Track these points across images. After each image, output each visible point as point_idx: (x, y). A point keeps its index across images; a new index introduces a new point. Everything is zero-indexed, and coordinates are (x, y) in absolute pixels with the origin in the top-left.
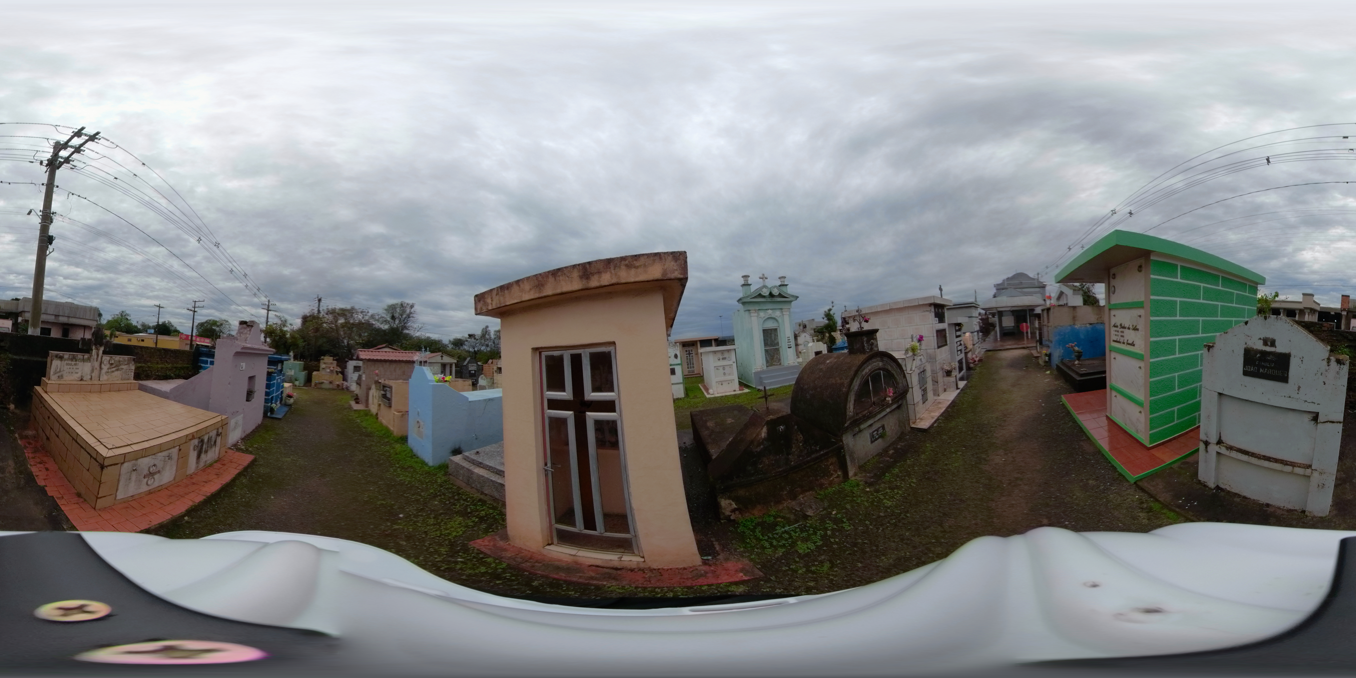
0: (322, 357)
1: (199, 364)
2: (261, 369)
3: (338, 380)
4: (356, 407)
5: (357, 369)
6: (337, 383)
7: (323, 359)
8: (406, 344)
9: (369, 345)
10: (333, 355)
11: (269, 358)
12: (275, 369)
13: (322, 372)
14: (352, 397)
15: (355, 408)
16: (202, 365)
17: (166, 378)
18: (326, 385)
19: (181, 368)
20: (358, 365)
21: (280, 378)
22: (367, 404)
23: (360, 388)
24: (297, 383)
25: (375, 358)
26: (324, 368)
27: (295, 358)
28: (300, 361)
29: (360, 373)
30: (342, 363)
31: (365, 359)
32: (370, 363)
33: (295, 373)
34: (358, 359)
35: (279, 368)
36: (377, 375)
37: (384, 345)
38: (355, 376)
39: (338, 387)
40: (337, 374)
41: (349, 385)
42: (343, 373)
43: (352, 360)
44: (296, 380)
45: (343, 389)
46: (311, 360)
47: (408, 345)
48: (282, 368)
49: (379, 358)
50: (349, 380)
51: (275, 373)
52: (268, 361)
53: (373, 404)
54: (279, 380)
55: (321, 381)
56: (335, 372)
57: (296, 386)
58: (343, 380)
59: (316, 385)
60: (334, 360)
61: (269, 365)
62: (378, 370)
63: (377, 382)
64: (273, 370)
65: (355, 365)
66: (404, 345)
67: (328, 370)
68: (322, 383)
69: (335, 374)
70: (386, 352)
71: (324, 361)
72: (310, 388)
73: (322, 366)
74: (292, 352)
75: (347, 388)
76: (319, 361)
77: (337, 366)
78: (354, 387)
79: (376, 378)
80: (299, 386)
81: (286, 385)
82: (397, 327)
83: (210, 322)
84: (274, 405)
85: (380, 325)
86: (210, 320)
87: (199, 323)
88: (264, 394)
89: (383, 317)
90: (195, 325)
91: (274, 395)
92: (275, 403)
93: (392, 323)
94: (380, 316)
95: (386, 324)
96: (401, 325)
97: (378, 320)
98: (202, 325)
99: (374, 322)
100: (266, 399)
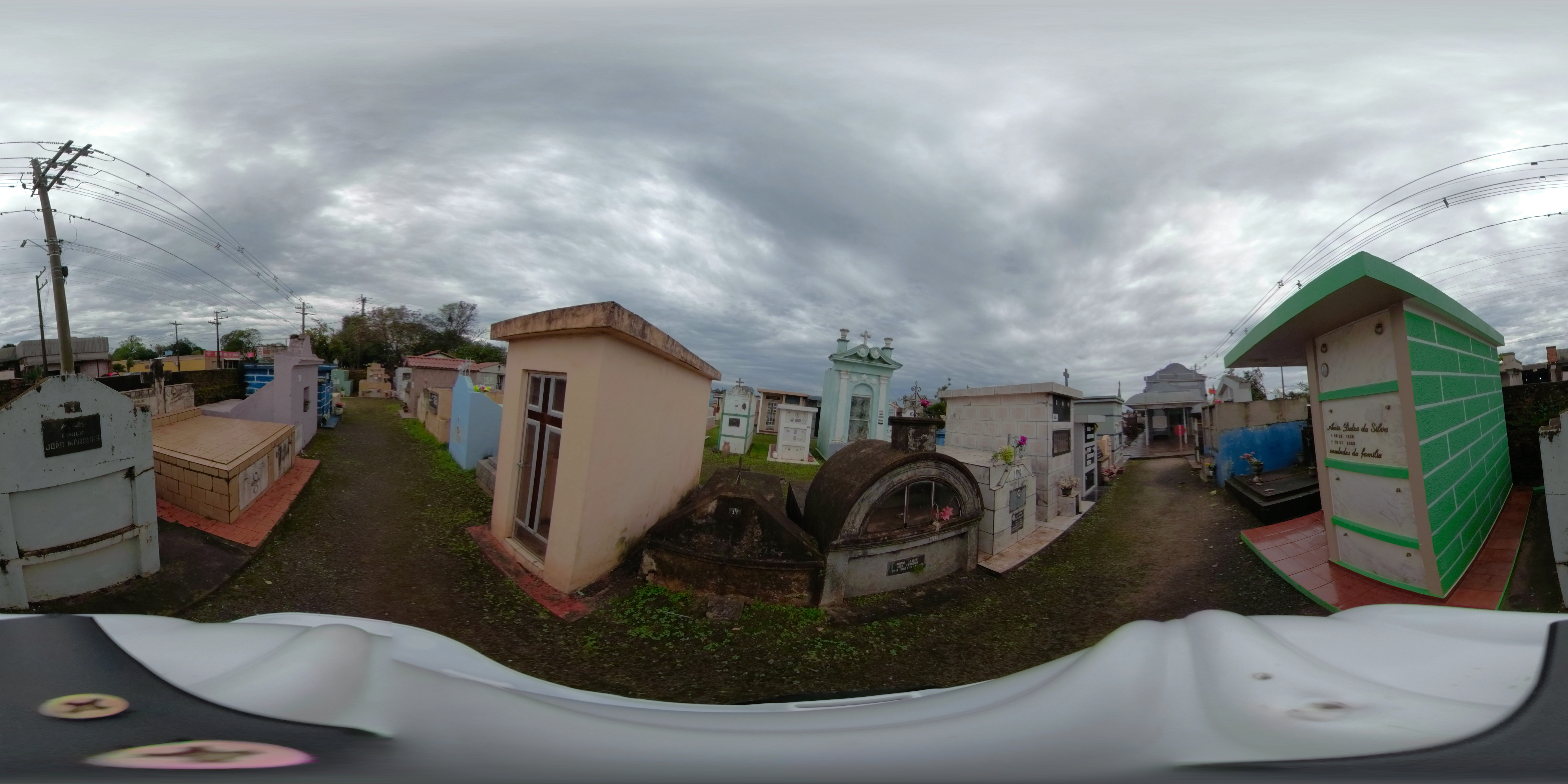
0: (368, 364)
1: (246, 382)
2: (312, 381)
3: (387, 388)
4: (405, 416)
5: (406, 376)
6: (386, 392)
7: (369, 367)
8: (464, 349)
9: (420, 350)
10: (381, 362)
11: (318, 368)
12: (324, 379)
13: (369, 380)
14: (401, 405)
16: (249, 382)
18: (375, 394)
20: (407, 372)
21: (329, 388)
22: (417, 413)
23: (410, 396)
25: (424, 365)
26: (371, 376)
27: (340, 366)
28: (346, 369)
29: (409, 381)
30: (390, 370)
31: (414, 367)
33: (340, 382)
35: (327, 378)
36: (426, 383)
37: (436, 352)
38: (404, 384)
39: (387, 396)
40: (386, 382)
41: (398, 394)
42: (391, 381)
43: (402, 367)
44: (342, 390)
45: (392, 398)
46: (356, 368)
47: (467, 350)
48: (330, 377)
49: (428, 365)
50: (398, 388)
51: (324, 383)
52: (317, 371)
53: (422, 412)
54: (328, 390)
55: (368, 390)
56: (383, 380)
57: (343, 396)
58: (392, 389)
59: (363, 394)
60: (381, 367)
61: (317, 375)
62: (425, 377)
63: (425, 391)
64: (322, 380)
65: (404, 372)
66: (462, 351)
67: (376, 378)
68: (370, 392)
69: (384, 382)
70: (436, 359)
72: (358, 397)
73: (369, 373)
74: (336, 360)
75: (397, 397)
76: (365, 368)
77: (385, 373)
78: (403, 397)
79: (425, 386)
81: (334, 395)
82: (455, 330)
83: (236, 333)
84: (325, 415)
85: (434, 327)
86: (236, 332)
87: (223, 337)
88: (317, 404)
89: (438, 319)
90: (220, 338)
91: (325, 405)
92: (326, 413)
93: (448, 325)
94: (434, 318)
95: (441, 327)
96: (459, 328)
97: (432, 322)
98: (226, 337)
99: (427, 324)
100: (318, 410)
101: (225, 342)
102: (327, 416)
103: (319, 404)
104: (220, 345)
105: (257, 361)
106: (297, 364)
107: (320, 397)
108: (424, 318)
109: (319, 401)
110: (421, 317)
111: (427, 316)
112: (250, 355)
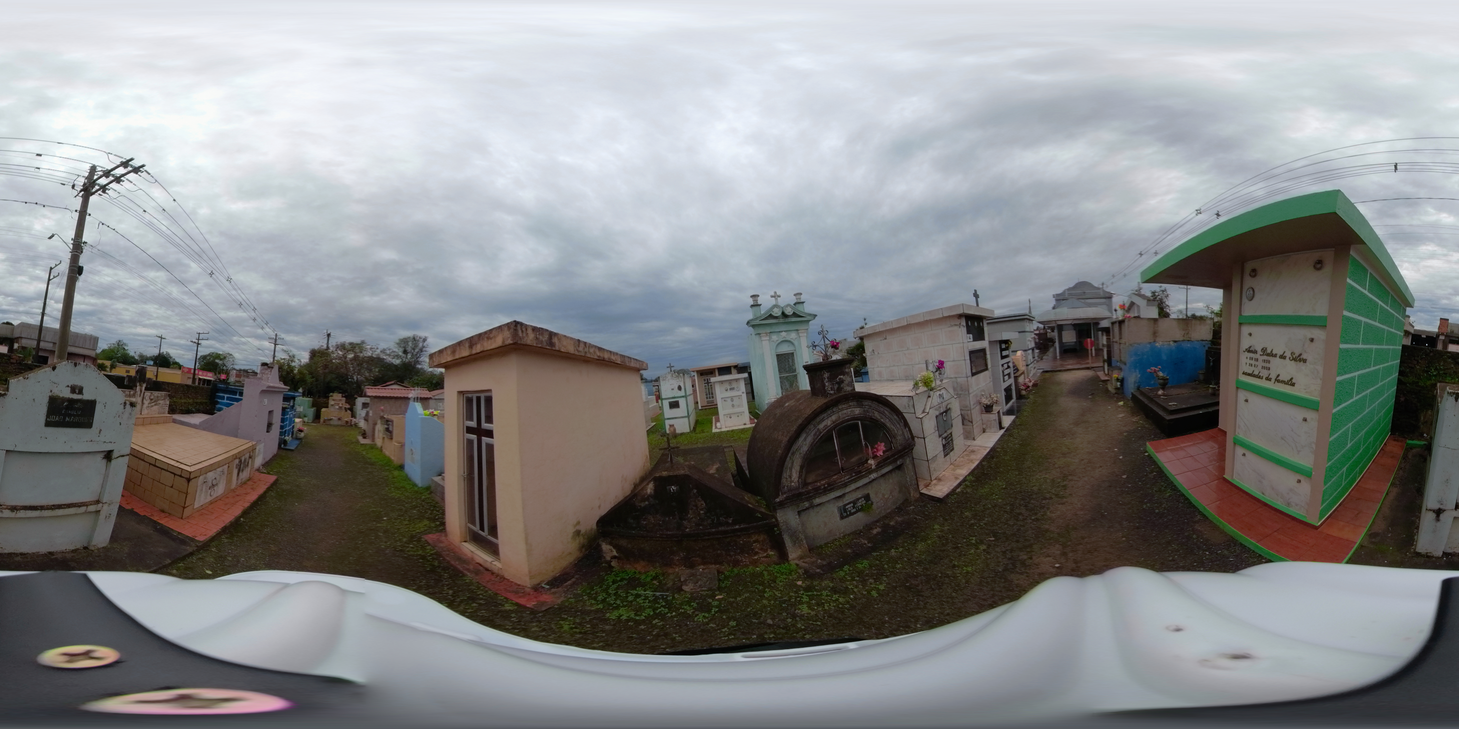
0: (331, 394)
1: (216, 400)
2: (277, 404)
3: (347, 417)
4: (363, 441)
5: (365, 405)
6: (346, 419)
7: (332, 396)
8: (417, 380)
9: (379, 381)
10: (343, 392)
11: (284, 395)
12: (288, 405)
13: (331, 409)
14: (359, 433)
15: (362, 443)
16: (219, 400)
17: (188, 412)
18: (335, 422)
19: (200, 403)
20: (366, 402)
21: (292, 413)
22: (373, 439)
23: (368, 424)
24: (306, 419)
25: (381, 395)
26: (333, 405)
27: (304, 395)
28: (310, 398)
29: (368, 409)
30: (350, 399)
31: (372, 396)
32: (376, 400)
33: (304, 409)
34: (366, 396)
35: (291, 404)
36: (383, 411)
37: (393, 382)
38: (363, 413)
39: (347, 424)
40: (346, 411)
41: (357, 422)
42: (351, 410)
43: (361, 397)
44: (305, 416)
45: (351, 425)
46: (319, 397)
47: (420, 381)
48: (294, 404)
49: (385, 395)
50: (358, 416)
51: (288, 409)
52: (284, 398)
53: (379, 438)
54: (291, 415)
55: (329, 418)
56: (343, 408)
57: (305, 422)
58: (352, 417)
59: (325, 421)
60: (342, 397)
61: (283, 401)
62: (382, 406)
63: (382, 418)
64: (287, 406)
65: (363, 402)
66: (416, 381)
67: (337, 407)
68: (331, 419)
69: (344, 411)
70: (392, 389)
71: (332, 398)
72: (318, 424)
73: (331, 402)
74: (301, 388)
75: (356, 425)
76: (328, 397)
77: (346, 403)
78: (362, 424)
79: (382, 414)
80: (307, 423)
81: (297, 420)
82: (410, 362)
83: (213, 355)
84: (287, 438)
85: (391, 360)
86: (213, 353)
87: (201, 356)
88: (279, 427)
89: (395, 352)
90: (198, 358)
91: (287, 428)
92: (288, 436)
93: (404, 357)
94: (391, 351)
95: (397, 359)
96: (413, 360)
97: (389, 355)
98: (204, 357)
99: (385, 357)
100: (280, 432)
101: (203, 361)
102: (288, 438)
103: (282, 427)
104: (197, 364)
105: (229, 383)
106: (265, 388)
107: (283, 420)
108: (381, 351)
109: (282, 424)
110: (378, 351)
111: (384, 350)
112: (223, 377)
